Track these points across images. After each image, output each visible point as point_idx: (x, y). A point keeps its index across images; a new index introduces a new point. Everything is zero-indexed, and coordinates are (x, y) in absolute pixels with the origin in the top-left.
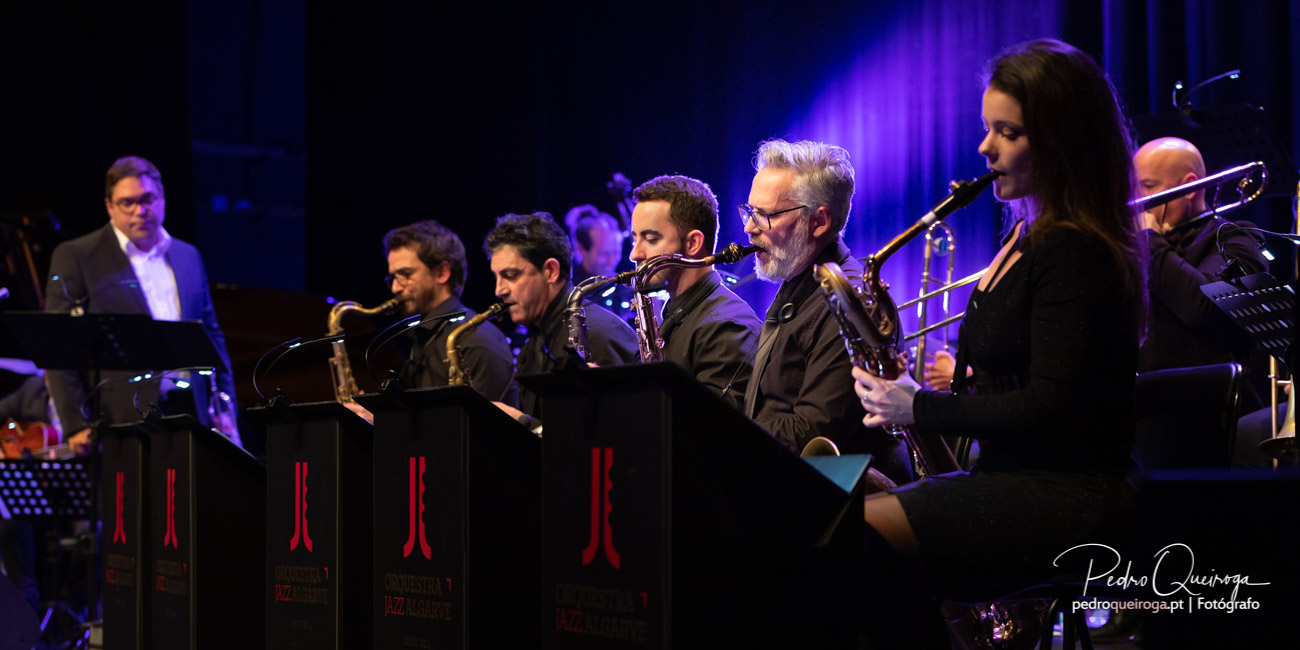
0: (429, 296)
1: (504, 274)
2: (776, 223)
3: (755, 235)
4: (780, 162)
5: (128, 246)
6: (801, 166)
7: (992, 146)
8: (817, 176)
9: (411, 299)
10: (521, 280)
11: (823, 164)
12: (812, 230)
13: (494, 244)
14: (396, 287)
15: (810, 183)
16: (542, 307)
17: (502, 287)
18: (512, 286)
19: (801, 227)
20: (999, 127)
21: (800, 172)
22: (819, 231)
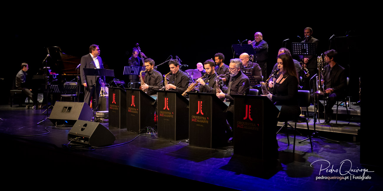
0: (151, 69)
1: (172, 68)
2: (234, 70)
3: (230, 71)
4: (234, 62)
5: (93, 57)
6: (236, 62)
7: (280, 65)
8: (239, 63)
9: (149, 69)
10: (174, 68)
11: (239, 62)
12: (238, 70)
13: (170, 64)
14: (146, 68)
15: (238, 65)
16: (176, 72)
17: (171, 69)
18: (173, 69)
19: (236, 70)
20: (280, 63)
21: (236, 63)
22: (239, 70)
